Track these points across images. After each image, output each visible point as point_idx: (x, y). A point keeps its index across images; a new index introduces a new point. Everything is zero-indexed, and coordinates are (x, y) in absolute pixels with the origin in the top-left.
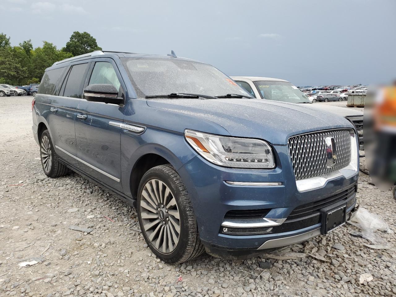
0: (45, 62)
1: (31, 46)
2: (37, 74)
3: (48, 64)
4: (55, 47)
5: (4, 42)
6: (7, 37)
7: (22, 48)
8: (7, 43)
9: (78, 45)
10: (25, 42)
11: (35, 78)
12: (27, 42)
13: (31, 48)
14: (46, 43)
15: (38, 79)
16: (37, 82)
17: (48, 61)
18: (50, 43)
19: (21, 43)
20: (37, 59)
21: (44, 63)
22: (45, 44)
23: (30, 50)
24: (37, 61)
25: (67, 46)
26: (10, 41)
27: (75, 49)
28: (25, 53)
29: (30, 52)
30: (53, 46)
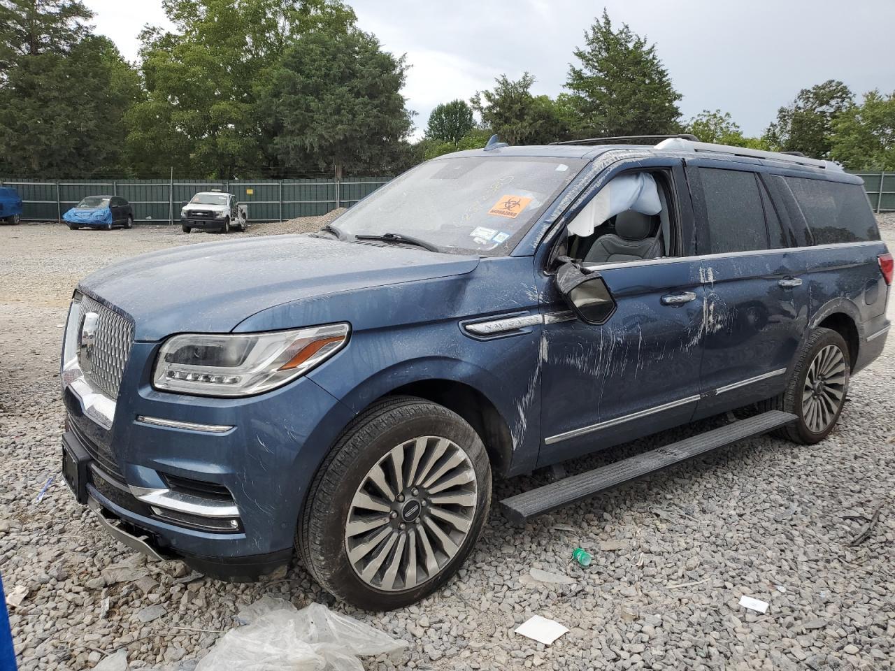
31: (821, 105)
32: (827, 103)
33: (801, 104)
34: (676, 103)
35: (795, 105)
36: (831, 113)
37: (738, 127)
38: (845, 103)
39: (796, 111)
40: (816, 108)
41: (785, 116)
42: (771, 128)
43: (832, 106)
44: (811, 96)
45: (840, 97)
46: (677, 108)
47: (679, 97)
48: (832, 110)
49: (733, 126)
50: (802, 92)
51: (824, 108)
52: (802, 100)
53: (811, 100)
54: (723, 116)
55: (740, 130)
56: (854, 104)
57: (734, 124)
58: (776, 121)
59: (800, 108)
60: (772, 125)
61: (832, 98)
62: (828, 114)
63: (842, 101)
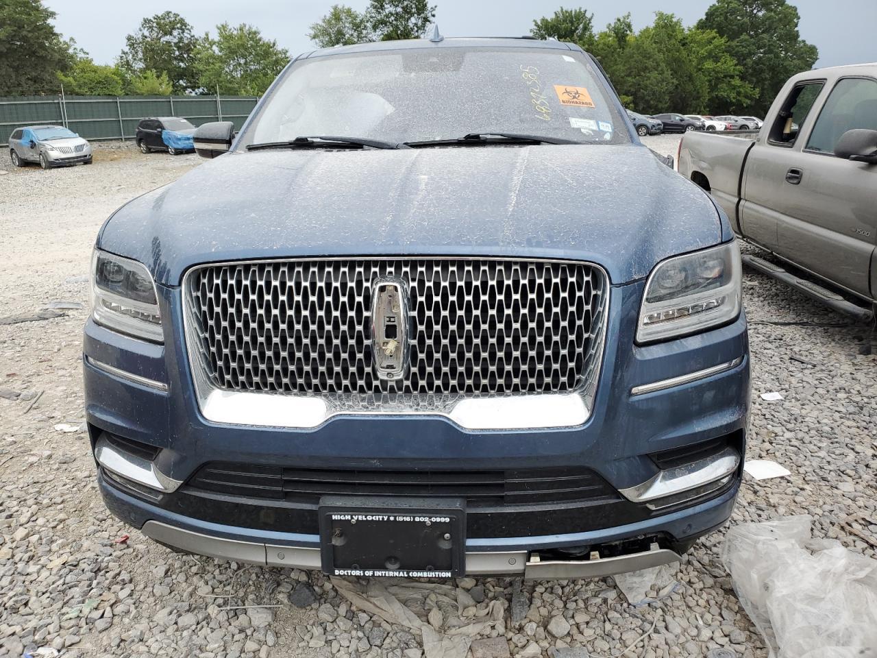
0: (649, 58)
1: (629, 26)
2: (631, 86)
3: (655, 64)
4: (678, 23)
5: (581, 26)
6: (588, 15)
7: (612, 34)
8: (586, 28)
9: (735, 8)
10: (619, 20)
11: (624, 96)
12: (622, 20)
13: (628, 32)
14: (661, 16)
15: (631, 98)
16: (629, 104)
17: (655, 57)
18: (670, 13)
19: (610, 24)
20: (634, 53)
21: (647, 61)
22: (659, 19)
23: (627, 35)
24: (633, 57)
25: (707, 14)
26: (593, 23)
27: (726, 18)
28: (616, 44)
29: (625, 41)
30: (674, 20)
31: (166, 34)
32: (171, 34)
33: (146, 33)
34: (50, 21)
35: (141, 33)
36: (175, 44)
37: (88, 54)
38: (185, 34)
39: (143, 39)
40: (161, 37)
41: (133, 44)
42: (123, 55)
43: (175, 37)
44: (155, 25)
45: (181, 29)
46: (52, 28)
47: (53, 14)
48: (176, 40)
49: (82, 53)
50: (145, 20)
51: (168, 38)
52: (146, 29)
53: (155, 29)
54: (68, 40)
55: (90, 57)
56: (194, 36)
57: (82, 49)
58: (127, 49)
59: (146, 37)
60: (124, 53)
61: (174, 29)
62: (173, 44)
63: (183, 33)
